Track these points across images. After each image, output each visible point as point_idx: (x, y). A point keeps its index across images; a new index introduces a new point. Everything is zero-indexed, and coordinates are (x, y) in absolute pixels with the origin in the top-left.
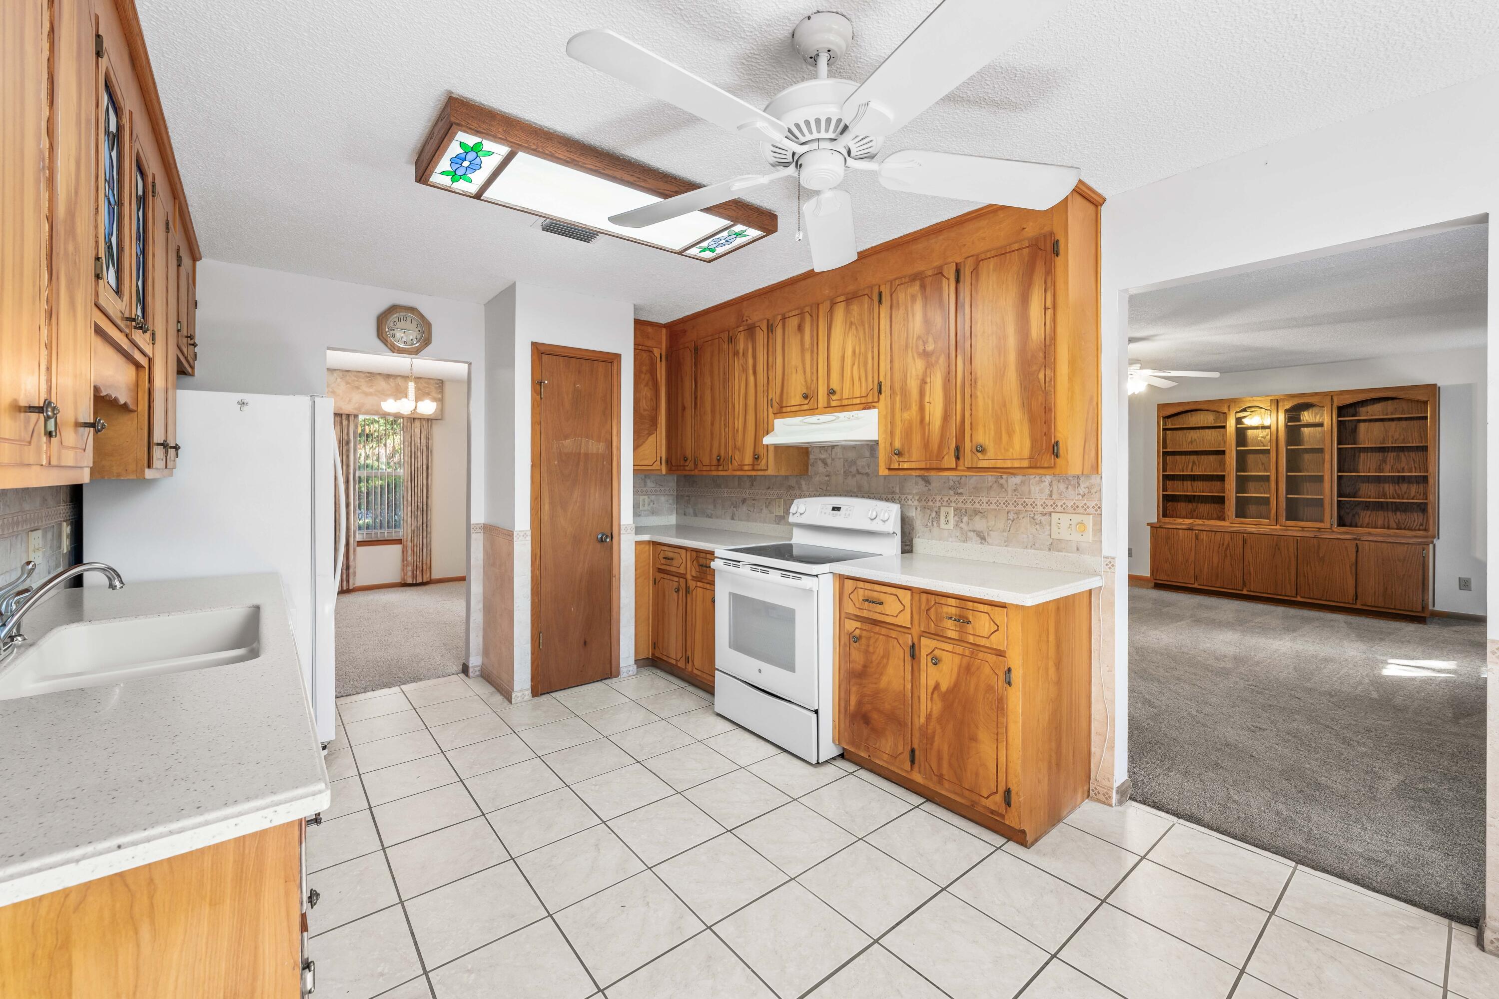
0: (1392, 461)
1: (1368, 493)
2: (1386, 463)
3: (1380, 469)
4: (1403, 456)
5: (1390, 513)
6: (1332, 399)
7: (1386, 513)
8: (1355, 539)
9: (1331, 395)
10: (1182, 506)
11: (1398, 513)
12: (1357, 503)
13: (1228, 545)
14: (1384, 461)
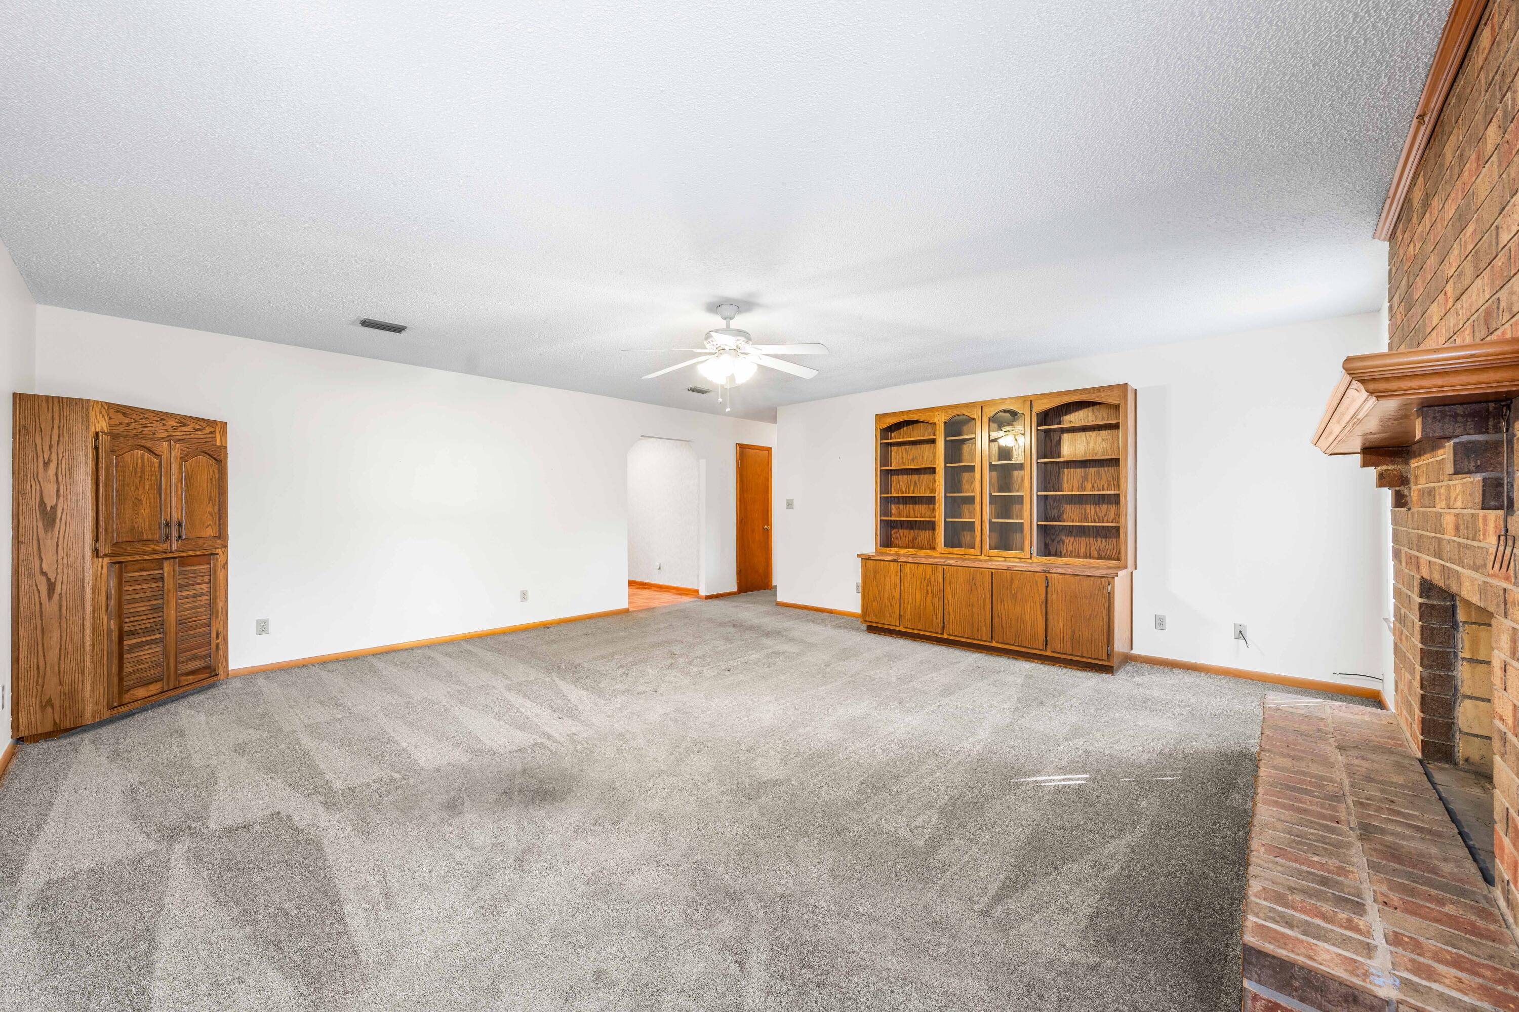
0: (1093, 478)
1: (1072, 517)
2: (1088, 481)
3: (1082, 487)
4: (1103, 472)
5: (1091, 539)
6: (1031, 404)
7: (1087, 539)
8: (1045, 572)
9: (1030, 401)
10: (905, 535)
11: (1099, 539)
12: (1061, 528)
13: (929, 580)
14: (1085, 478)
